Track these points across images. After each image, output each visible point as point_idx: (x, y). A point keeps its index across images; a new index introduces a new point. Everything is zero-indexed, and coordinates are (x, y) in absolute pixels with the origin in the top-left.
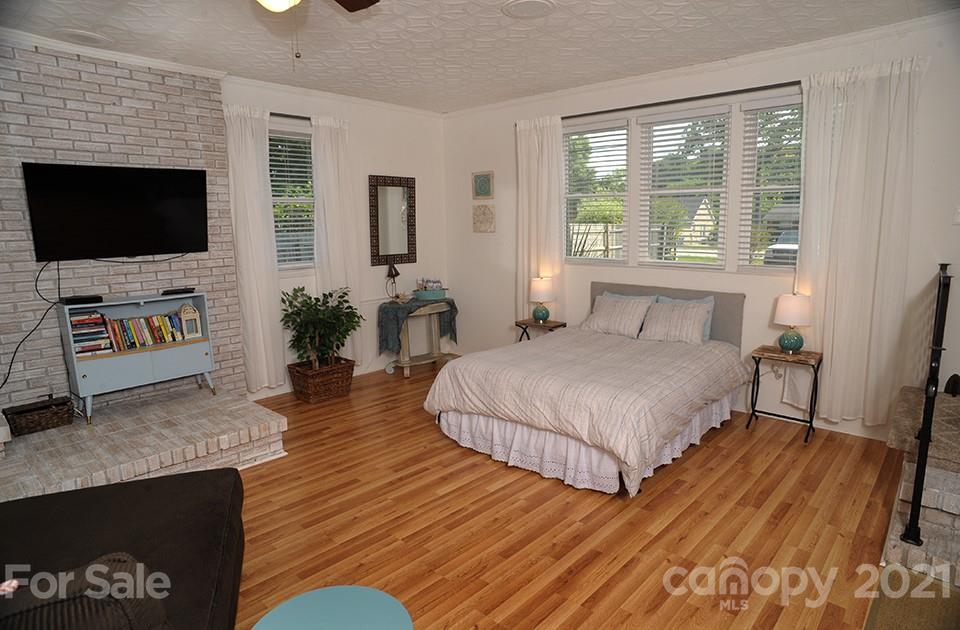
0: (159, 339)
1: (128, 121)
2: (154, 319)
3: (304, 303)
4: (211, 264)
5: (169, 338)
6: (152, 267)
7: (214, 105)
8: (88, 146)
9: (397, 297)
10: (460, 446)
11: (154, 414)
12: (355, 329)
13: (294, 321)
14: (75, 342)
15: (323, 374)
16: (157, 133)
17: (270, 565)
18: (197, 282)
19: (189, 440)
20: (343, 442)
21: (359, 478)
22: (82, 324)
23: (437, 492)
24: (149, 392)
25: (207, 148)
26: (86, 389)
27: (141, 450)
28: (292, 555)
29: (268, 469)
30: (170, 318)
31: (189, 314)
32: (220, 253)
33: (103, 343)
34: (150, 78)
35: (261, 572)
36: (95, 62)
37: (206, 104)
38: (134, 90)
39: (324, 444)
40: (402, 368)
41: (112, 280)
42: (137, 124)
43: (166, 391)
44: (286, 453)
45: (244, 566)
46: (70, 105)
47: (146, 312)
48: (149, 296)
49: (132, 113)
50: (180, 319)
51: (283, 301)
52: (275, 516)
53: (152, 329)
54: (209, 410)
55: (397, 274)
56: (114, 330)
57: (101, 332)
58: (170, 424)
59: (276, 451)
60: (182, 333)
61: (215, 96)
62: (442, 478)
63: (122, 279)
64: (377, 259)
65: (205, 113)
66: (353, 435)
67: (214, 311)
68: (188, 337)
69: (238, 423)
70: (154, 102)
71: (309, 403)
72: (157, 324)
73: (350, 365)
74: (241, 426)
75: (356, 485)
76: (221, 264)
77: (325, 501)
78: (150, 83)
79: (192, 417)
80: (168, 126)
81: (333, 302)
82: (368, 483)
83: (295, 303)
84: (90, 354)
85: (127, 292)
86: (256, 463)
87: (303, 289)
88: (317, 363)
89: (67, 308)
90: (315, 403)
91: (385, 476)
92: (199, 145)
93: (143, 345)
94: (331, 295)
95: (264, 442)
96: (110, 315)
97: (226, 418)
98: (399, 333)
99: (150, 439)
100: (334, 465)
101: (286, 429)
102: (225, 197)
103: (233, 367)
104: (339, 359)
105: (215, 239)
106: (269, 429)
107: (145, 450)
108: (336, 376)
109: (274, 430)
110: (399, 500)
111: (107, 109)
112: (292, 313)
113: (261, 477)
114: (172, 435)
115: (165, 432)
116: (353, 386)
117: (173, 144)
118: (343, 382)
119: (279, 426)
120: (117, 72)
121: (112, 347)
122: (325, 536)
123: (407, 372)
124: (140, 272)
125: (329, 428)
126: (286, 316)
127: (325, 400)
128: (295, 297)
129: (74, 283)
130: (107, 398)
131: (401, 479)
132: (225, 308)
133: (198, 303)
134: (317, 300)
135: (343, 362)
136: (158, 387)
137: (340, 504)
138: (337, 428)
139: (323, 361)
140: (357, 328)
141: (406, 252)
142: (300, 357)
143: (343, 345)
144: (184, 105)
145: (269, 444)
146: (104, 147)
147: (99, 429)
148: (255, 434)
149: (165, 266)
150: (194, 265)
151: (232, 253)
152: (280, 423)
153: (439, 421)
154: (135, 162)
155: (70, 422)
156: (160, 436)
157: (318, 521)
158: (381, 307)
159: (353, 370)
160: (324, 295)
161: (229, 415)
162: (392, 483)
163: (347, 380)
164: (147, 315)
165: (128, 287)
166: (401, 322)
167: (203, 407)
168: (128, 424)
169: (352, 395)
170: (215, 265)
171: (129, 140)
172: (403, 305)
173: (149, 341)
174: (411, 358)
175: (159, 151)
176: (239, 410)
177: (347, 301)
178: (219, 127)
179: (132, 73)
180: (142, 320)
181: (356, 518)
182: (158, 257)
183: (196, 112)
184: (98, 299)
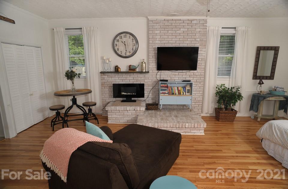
0: (179, 93)
1: (181, 34)
2: (179, 87)
3: (224, 89)
4: (197, 74)
5: (182, 93)
6: (181, 74)
7: (205, 27)
8: (171, 42)
9: (261, 92)
10: (268, 154)
11: (174, 113)
12: (240, 100)
13: (219, 94)
14: (161, 91)
15: (225, 113)
16: (188, 37)
17: (184, 164)
18: (192, 79)
19: (178, 122)
20: (223, 136)
21: (222, 150)
22: (163, 87)
23: (249, 167)
24: (176, 107)
25: (201, 40)
26: (162, 102)
27: (167, 121)
28: (191, 164)
29: (197, 137)
30: (183, 88)
31: (188, 88)
32: (200, 71)
33: (167, 92)
34: (188, 22)
35: (181, 164)
36: (176, 20)
37: (202, 27)
38: (184, 26)
39: (217, 135)
40: (258, 118)
41: (172, 76)
42: (183, 35)
43: (180, 107)
44: (204, 134)
45: (176, 161)
46: (169, 32)
47: (178, 85)
48: (178, 82)
49: (182, 32)
50: (186, 89)
51: (217, 88)
52: (192, 151)
53: (178, 90)
54: (187, 115)
55: (263, 83)
56: (169, 89)
57: (166, 89)
58: (176, 116)
59: (202, 133)
60: (185, 93)
61: (205, 25)
62: (254, 162)
63: (174, 76)
64: (255, 77)
65: (202, 30)
66: (228, 135)
67: (196, 88)
68: (187, 94)
69: (193, 121)
70: (188, 28)
71: (219, 121)
72: (180, 89)
73: (236, 112)
74: (193, 122)
75: (221, 152)
76: (200, 74)
77: (208, 153)
78: (188, 23)
79: (182, 116)
80: (191, 35)
81: (234, 90)
82: (225, 153)
83: (220, 89)
84: (163, 94)
85: (175, 80)
86: (195, 134)
87: (224, 85)
88: (224, 109)
89: (160, 82)
90: (221, 122)
91: (232, 153)
92: (199, 40)
93: (176, 94)
94: (234, 88)
95: (198, 128)
96: (169, 85)
97: (190, 119)
98: (258, 105)
99: (170, 119)
100: (217, 143)
101: (206, 127)
102: (204, 55)
103: (199, 105)
104: (232, 110)
105: (200, 67)
106: (201, 125)
107: (168, 122)
108: (230, 115)
109: (202, 126)
110: (232, 163)
111: (177, 32)
112: (219, 92)
113: (194, 138)
114: (175, 119)
115: (174, 118)
116: (235, 119)
117: (191, 40)
118: (232, 117)
119: (203, 126)
120: (180, 22)
121: (168, 93)
122: (203, 163)
123: (259, 120)
124: (178, 75)
125: (221, 131)
126: (217, 92)
127: (224, 121)
128: (221, 87)
129: (163, 76)
130: (166, 106)
131: (237, 156)
132: (199, 87)
133: (191, 85)
134: (229, 89)
135: (234, 111)
136: (178, 106)
137: (213, 156)
138: (224, 132)
139: (226, 109)
140: (241, 100)
141: (270, 76)
142: (218, 106)
143: (235, 105)
144: (196, 28)
145: (200, 130)
146: (175, 42)
147: (162, 113)
148: (196, 126)
149: (185, 74)
150: (192, 74)
151: (203, 72)
152: (204, 125)
153: (262, 141)
154: (182, 45)
155: (157, 110)
156: (173, 119)
157: (203, 158)
158: (253, 94)
159: (236, 114)
160: (231, 87)
161: (191, 118)
162: (233, 156)
163: (234, 117)
164: (178, 86)
165: (175, 78)
166: (260, 101)
167: (186, 114)
168: (168, 113)
169: (234, 122)
170: (198, 74)
171: (181, 39)
172: (263, 95)
173: (177, 93)
174: (262, 115)
175: (188, 42)
176: (195, 117)
177: (239, 91)
178: (205, 34)
179: (184, 21)
180: (176, 88)
181: (215, 162)
182: (183, 71)
183: (199, 30)
184: (167, 81)
